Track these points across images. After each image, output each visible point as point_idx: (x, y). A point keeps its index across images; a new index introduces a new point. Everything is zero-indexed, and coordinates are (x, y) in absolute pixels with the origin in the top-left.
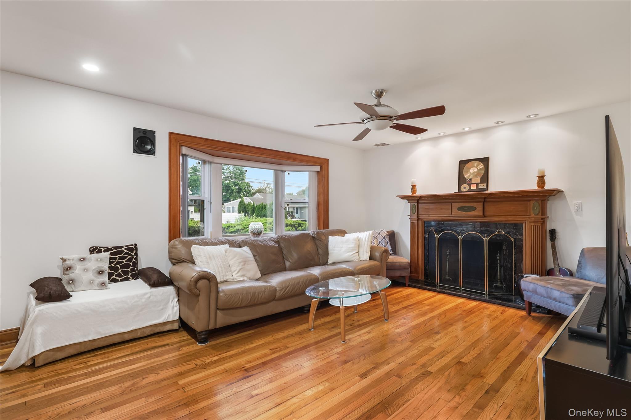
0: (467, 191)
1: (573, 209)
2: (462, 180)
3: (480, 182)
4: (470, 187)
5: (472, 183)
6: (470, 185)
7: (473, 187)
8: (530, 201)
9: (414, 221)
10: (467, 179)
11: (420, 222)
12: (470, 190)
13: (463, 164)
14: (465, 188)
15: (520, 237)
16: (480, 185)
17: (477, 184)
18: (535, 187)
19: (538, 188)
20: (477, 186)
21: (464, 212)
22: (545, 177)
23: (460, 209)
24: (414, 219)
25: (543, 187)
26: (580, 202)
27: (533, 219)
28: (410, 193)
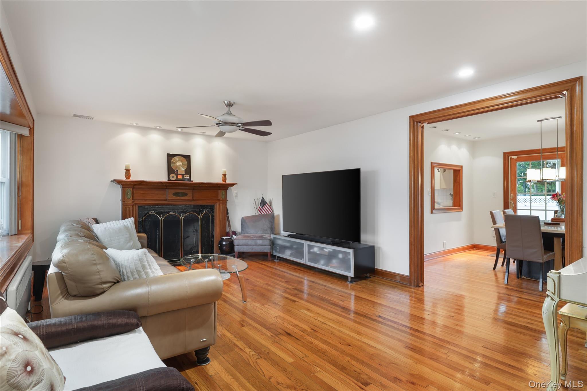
0: (174, 180)
1: (234, 195)
2: (170, 170)
3: (184, 174)
4: (177, 177)
5: (178, 173)
6: (177, 175)
7: (180, 177)
8: (220, 190)
9: (129, 206)
10: (175, 170)
11: (135, 207)
12: (177, 180)
13: (170, 156)
14: (173, 177)
15: (213, 214)
16: (185, 176)
17: (183, 175)
18: (220, 181)
19: (223, 182)
20: (183, 177)
21: (178, 197)
22: (226, 175)
23: (176, 194)
24: (130, 204)
25: (225, 181)
26: (237, 191)
27: (222, 201)
28: (123, 178)
